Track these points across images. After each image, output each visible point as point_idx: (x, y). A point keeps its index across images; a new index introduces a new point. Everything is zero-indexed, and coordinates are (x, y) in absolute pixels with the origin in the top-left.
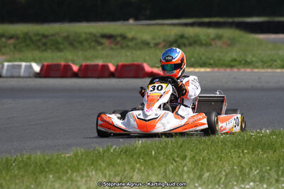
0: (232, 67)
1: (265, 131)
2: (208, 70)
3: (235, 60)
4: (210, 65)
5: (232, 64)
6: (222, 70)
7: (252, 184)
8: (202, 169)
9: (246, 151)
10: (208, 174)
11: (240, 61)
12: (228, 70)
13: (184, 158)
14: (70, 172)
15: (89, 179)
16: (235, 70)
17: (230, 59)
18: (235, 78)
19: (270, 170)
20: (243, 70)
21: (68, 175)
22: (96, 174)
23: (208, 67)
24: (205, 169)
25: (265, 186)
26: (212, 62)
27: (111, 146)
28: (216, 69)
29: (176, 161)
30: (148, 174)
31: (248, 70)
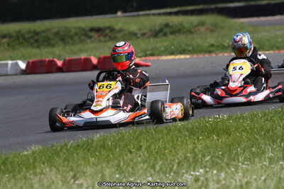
0: (210, 52)
1: (223, 116)
2: (188, 56)
3: (212, 45)
4: (189, 52)
5: (211, 49)
6: (201, 56)
7: (201, 170)
8: (156, 159)
9: (201, 138)
10: (160, 163)
11: (218, 46)
12: (207, 55)
13: (140, 148)
14: (24, 170)
15: (43, 176)
16: (214, 55)
17: (208, 45)
18: (212, 63)
19: (222, 155)
20: (221, 55)
21: (22, 174)
22: (50, 171)
23: (188, 54)
24: (159, 159)
25: (215, 172)
26: (190, 48)
27: (69, 142)
28: (195, 56)
29: (131, 152)
30: (102, 167)
31: (226, 54)
